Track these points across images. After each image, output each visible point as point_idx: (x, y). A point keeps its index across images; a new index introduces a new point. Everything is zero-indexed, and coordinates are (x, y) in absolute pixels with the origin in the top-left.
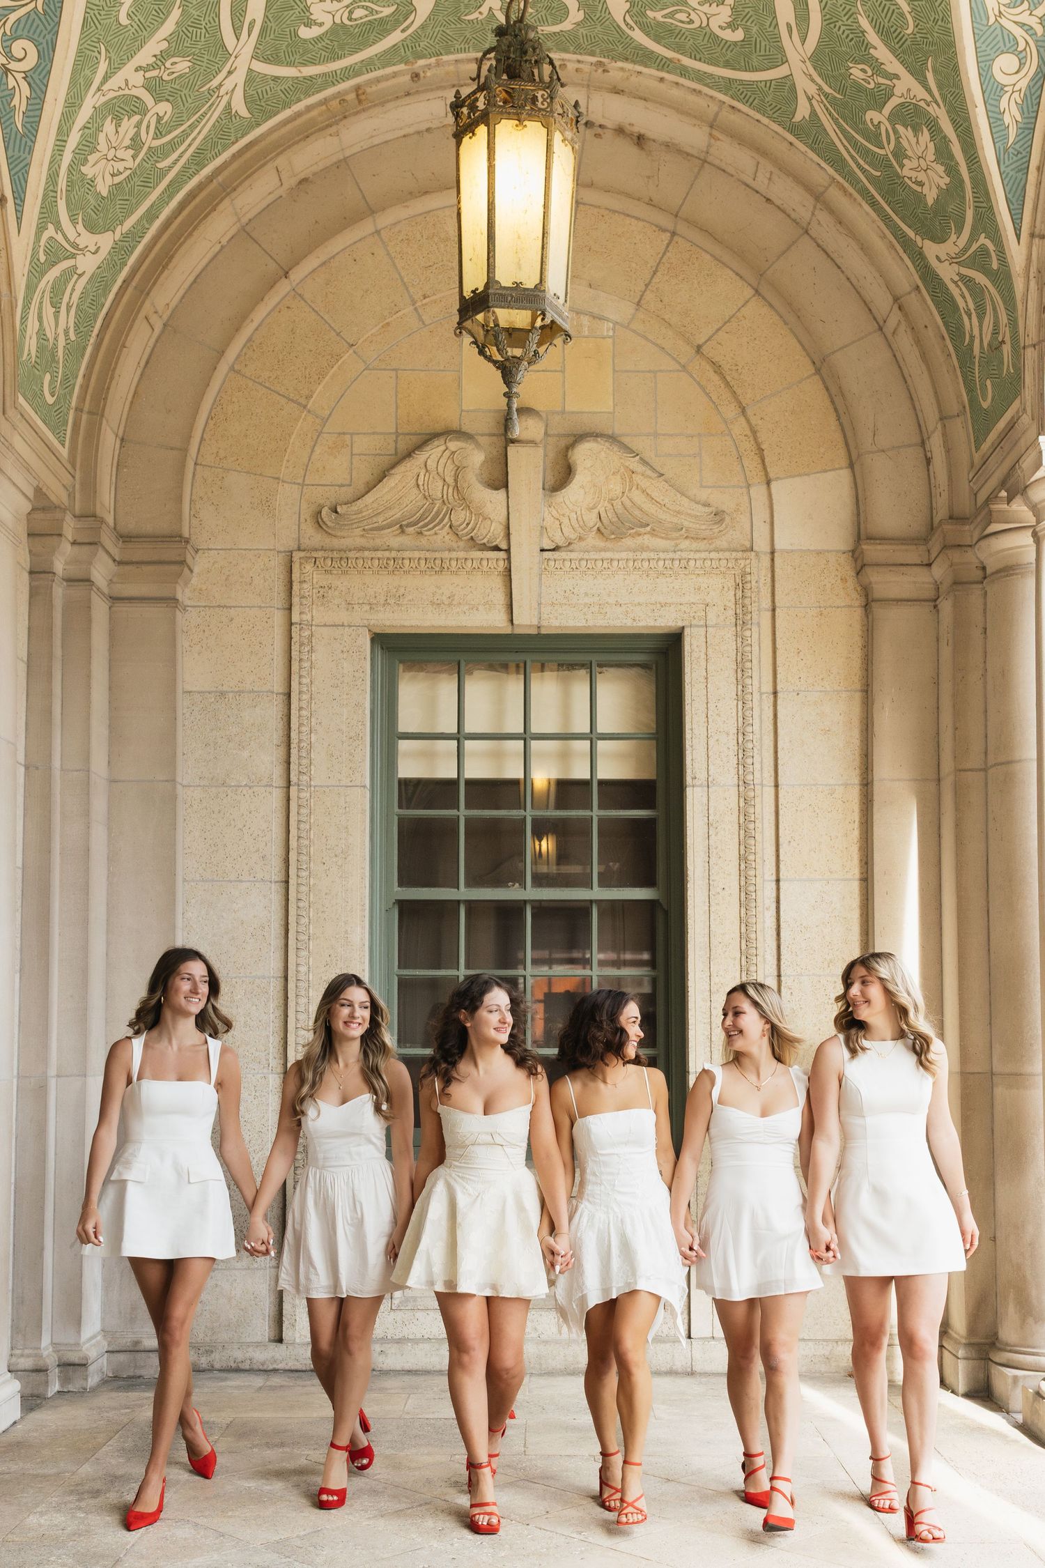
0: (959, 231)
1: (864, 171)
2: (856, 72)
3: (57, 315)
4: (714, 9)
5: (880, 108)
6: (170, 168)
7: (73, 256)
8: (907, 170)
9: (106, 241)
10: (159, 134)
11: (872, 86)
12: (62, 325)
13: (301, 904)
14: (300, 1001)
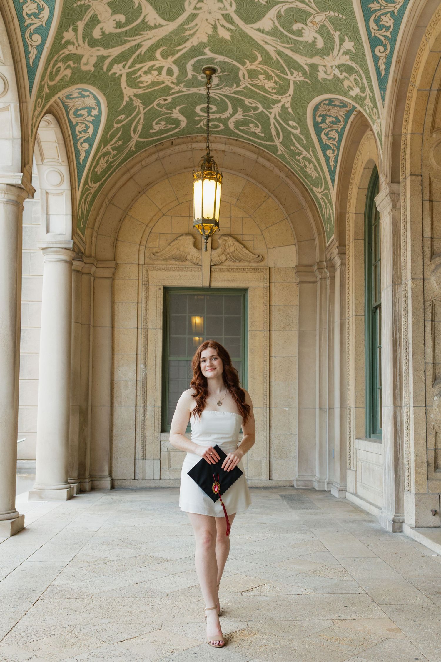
0: (321, 187)
1: (298, 169)
2: (292, 148)
3: (85, 205)
4: (256, 128)
5: (299, 156)
6: (114, 165)
7: (90, 190)
8: (308, 170)
9: (98, 184)
10: (113, 158)
11: (296, 151)
12: (86, 207)
13: (144, 361)
14: (143, 387)
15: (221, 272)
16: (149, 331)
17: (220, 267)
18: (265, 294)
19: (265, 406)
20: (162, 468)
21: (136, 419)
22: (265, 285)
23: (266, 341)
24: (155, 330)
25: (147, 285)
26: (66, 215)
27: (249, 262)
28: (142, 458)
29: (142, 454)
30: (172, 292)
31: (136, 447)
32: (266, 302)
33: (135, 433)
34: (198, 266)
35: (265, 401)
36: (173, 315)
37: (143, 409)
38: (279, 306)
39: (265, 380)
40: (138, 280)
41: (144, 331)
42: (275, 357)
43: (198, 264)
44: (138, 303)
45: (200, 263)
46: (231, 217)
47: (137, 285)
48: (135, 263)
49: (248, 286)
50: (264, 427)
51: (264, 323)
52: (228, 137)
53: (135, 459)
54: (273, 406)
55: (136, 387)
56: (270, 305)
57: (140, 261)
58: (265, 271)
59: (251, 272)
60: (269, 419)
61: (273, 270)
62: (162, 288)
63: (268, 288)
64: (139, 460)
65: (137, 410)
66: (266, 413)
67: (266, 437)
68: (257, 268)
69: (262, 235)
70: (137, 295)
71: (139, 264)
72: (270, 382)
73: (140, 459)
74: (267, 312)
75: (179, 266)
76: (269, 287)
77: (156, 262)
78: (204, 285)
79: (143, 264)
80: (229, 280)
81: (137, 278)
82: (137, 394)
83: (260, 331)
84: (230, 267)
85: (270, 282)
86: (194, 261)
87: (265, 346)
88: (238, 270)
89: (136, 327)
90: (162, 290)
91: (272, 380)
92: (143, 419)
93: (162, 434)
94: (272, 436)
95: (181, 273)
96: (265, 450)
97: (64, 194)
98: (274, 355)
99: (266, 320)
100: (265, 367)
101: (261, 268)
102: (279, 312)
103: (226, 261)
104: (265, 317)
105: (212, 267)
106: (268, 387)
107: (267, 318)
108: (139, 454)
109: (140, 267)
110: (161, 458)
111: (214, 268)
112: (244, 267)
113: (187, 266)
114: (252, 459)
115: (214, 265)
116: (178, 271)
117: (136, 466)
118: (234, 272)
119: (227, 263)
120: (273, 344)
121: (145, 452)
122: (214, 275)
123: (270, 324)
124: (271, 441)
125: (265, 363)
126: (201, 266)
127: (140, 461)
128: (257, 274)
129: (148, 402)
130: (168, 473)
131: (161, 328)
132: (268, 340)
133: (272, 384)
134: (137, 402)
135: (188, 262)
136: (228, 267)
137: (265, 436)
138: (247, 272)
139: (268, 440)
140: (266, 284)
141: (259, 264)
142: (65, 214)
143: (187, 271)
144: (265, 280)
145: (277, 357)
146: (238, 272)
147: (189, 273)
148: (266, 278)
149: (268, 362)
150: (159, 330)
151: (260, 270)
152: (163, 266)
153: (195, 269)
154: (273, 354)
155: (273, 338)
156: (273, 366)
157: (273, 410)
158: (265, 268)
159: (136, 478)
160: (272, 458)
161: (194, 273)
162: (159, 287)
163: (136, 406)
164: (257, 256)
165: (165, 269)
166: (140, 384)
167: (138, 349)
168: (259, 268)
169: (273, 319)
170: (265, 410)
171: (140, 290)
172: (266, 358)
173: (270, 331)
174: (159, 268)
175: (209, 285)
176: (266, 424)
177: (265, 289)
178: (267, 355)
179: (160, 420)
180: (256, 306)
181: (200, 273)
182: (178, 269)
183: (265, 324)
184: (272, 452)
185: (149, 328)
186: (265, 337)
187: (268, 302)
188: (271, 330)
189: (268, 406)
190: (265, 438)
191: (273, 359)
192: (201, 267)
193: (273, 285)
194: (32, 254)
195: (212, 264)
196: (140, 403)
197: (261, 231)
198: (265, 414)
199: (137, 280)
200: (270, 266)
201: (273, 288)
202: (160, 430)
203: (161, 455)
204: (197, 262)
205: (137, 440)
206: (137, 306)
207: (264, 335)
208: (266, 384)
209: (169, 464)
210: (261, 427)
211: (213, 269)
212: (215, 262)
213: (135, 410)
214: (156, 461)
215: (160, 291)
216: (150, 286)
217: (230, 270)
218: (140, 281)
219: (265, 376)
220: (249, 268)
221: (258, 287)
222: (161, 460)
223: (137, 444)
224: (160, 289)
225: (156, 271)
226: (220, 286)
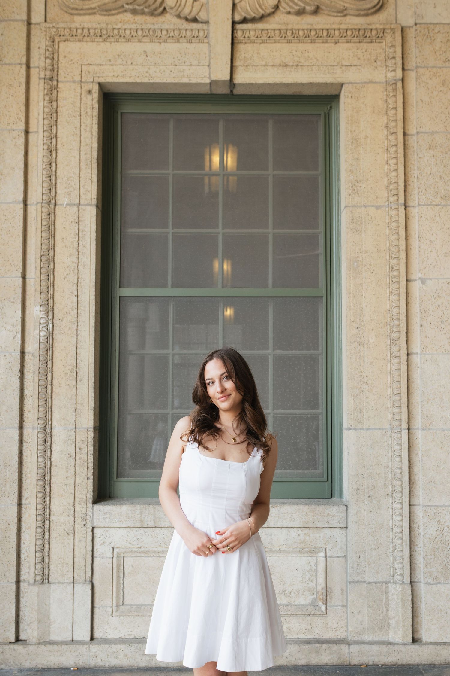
13: (43, 296)
14: (42, 371)
15: (264, 42)
16: (59, 211)
17: (260, 26)
18: (390, 101)
19: (397, 423)
20: (97, 604)
21: (21, 463)
22: (390, 75)
23: (396, 236)
24: (75, 209)
25: (51, 79)
27: (343, 12)
28: (38, 578)
29: (39, 566)
30: (127, 108)
31: (22, 546)
32: (393, 124)
33: (20, 505)
34: (195, 26)
35: (397, 410)
36: (132, 172)
37: (41, 435)
38: (433, 133)
39: (395, 349)
40: (28, 67)
41: (45, 210)
42: (423, 281)
43: (195, 20)
44: (27, 132)
45: (202, 16)
47: (23, 80)
48: (18, 17)
49: (340, 80)
50: (393, 486)
51: (389, 183)
53: (18, 582)
54: (418, 423)
55: (22, 372)
56: (405, 134)
57: (33, 14)
58: (388, 38)
59: (349, 42)
60: (409, 461)
61: (411, 34)
62: (96, 88)
63: (400, 84)
64: (29, 584)
65: (25, 438)
66: (400, 444)
67: (401, 515)
68: (363, 27)
70: (23, 108)
71: (29, 24)
72: (408, 355)
73: (32, 581)
74: (397, 151)
75: (144, 27)
76: (403, 80)
77: (77, 18)
78: (214, 78)
79: (39, 24)
80: (287, 66)
81: (24, 60)
82: (26, 392)
83: (378, 208)
84: (290, 27)
85: (403, 69)
86: (187, 11)
87: (393, 249)
88: (313, 33)
89: (21, 198)
90: (96, 95)
91: (416, 347)
92: (41, 465)
93: (97, 507)
94: (419, 512)
95: (149, 47)
96: (398, 554)
98: (420, 275)
99: (394, 174)
100: (395, 311)
101: (378, 26)
102: (432, 152)
103: (278, 13)
104: (393, 167)
105: (238, 26)
106: (404, 368)
107: (396, 170)
108: (29, 568)
109: (33, 32)
110: (96, 576)
111: (243, 30)
112: (328, 27)
113: (166, 26)
114: (359, 578)
115: (245, 21)
116: (140, 41)
117: (22, 601)
118: (300, 41)
119: (280, 17)
120: (415, 243)
121: (46, 560)
122: (243, 50)
123: (405, 186)
124: (415, 526)
125: (394, 298)
126: (207, 22)
127: (31, 587)
128: (364, 46)
129: (57, 415)
130: (115, 620)
131: (94, 202)
132: (402, 232)
133: (416, 359)
134: (26, 414)
135: (168, 17)
136: (284, 27)
137: (398, 512)
138: (336, 42)
139: (406, 525)
140: (393, 74)
141: (370, 19)
143: (165, 41)
144: (390, 63)
145: (429, 282)
146: (313, 42)
147: (171, 47)
148: (391, 56)
149: (403, 296)
150: (89, 208)
151: (374, 33)
152: (98, 26)
153: (189, 33)
154: (416, 274)
155: (415, 226)
156: (416, 308)
157: (419, 435)
158: (388, 26)
159: (22, 637)
160: (420, 575)
161: (184, 45)
162: (86, 87)
163: (21, 427)
165: (104, 36)
166: (32, 364)
167: (28, 262)
168: (373, 27)
169: (414, 173)
170: (396, 436)
171: (33, 95)
172: (396, 285)
173: (406, 207)
174: (86, 31)
175: (228, 78)
176: (398, 476)
177: (390, 88)
178: (399, 276)
179: (91, 465)
180: (366, 137)
181: (204, 47)
182: (140, 33)
183: (391, 187)
184: (420, 560)
185: (58, 202)
186: (395, 224)
187: (400, 124)
188: (410, 203)
189: (405, 425)
190: (399, 518)
191: (416, 287)
192: (205, 26)
193: (412, 75)
195: (237, 18)
196: (31, 416)
198: (397, 447)
199: (24, 67)
200: (404, 24)
201: (412, 85)
202: (90, 496)
203: (95, 569)
204: (193, 14)
205: (24, 525)
206: (22, 140)
207: (391, 217)
208: (396, 360)
209: (118, 593)
210: (385, 486)
211: (239, 34)
212: (247, 12)
213: (17, 437)
214: (78, 588)
215: (90, 97)
216: (60, 85)
217: (289, 33)
218: (34, 72)
219: (396, 335)
220: (343, 26)
221: (371, 82)
222: (96, 582)
223: (25, 536)
224: (90, 92)
225: (79, 41)
226: (261, 81)
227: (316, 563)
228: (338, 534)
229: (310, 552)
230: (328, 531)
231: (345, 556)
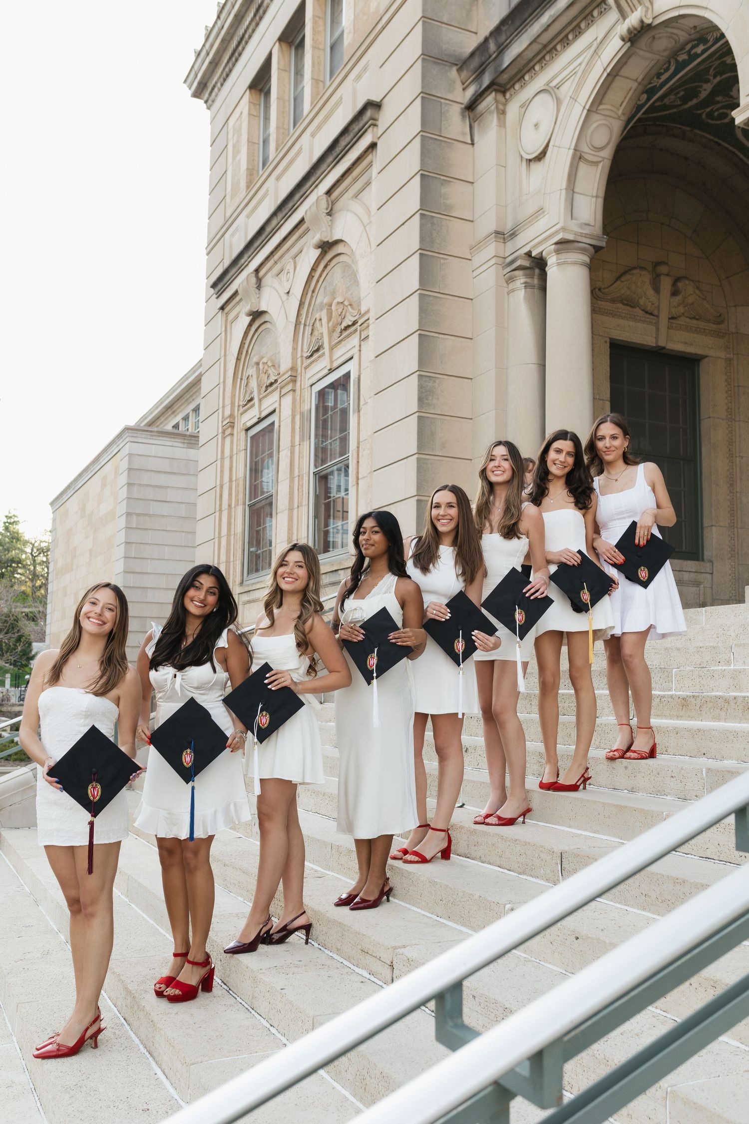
15: (679, 330)
17: (678, 322)
18: (728, 368)
19: (732, 525)
23: (731, 434)
26: (597, 197)
27: (709, 321)
32: (730, 380)
34: (652, 317)
35: (732, 518)
39: (731, 489)
42: (742, 457)
43: (653, 314)
45: (656, 312)
46: (685, 254)
50: (732, 554)
51: (728, 408)
52: (712, 138)
56: (734, 385)
58: (727, 337)
59: (711, 336)
61: (735, 337)
62: (608, 341)
63: (732, 361)
66: (734, 534)
68: (717, 330)
69: (721, 286)
74: (731, 394)
75: (626, 312)
77: (600, 302)
78: (659, 345)
80: (687, 343)
83: (723, 419)
84: (690, 324)
86: (648, 309)
87: (731, 440)
88: (698, 329)
90: (609, 344)
95: (631, 323)
97: (601, 165)
99: (731, 404)
100: (731, 470)
101: (723, 331)
102: (744, 396)
103: (685, 315)
104: (729, 401)
105: (671, 320)
111: (671, 323)
112: (704, 327)
113: (639, 315)
115: (673, 318)
116: (627, 320)
118: (692, 332)
119: (683, 318)
122: (672, 332)
123: (734, 411)
125: (731, 464)
126: (658, 316)
128: (717, 339)
131: (609, 399)
135: (638, 309)
136: (684, 324)
137: (733, 566)
138: (706, 336)
140: (729, 355)
141: (719, 326)
142: (595, 194)
143: (638, 322)
144: (728, 350)
146: (698, 333)
147: (640, 325)
148: (729, 346)
149: (735, 464)
151: (722, 334)
152: (611, 310)
153: (648, 320)
156: (738, 470)
161: (645, 325)
162: (605, 339)
164: (719, 314)
165: (613, 315)
168: (721, 330)
170: (732, 530)
172: (732, 458)
174: (606, 311)
175: (665, 346)
176: (733, 549)
177: (728, 362)
178: (733, 454)
180: (719, 384)
181: (655, 328)
182: (628, 315)
183: (729, 410)
186: (730, 429)
187: (733, 380)
189: (735, 526)
190: (734, 569)
192: (657, 318)
194: (442, 261)
195: (671, 316)
197: (720, 281)
198: (733, 536)
204: (652, 311)
207: (729, 425)
208: (732, 494)
210: (727, 554)
211: (669, 324)
212: (674, 314)
215: (606, 345)
217: (689, 328)
219: (732, 482)
220: (709, 328)
221: (719, 357)
224: (606, 342)
225: (602, 315)
226: (676, 349)
227: (699, 591)
228: (709, 576)
229: (698, 584)
230: (705, 575)
231: (712, 587)
